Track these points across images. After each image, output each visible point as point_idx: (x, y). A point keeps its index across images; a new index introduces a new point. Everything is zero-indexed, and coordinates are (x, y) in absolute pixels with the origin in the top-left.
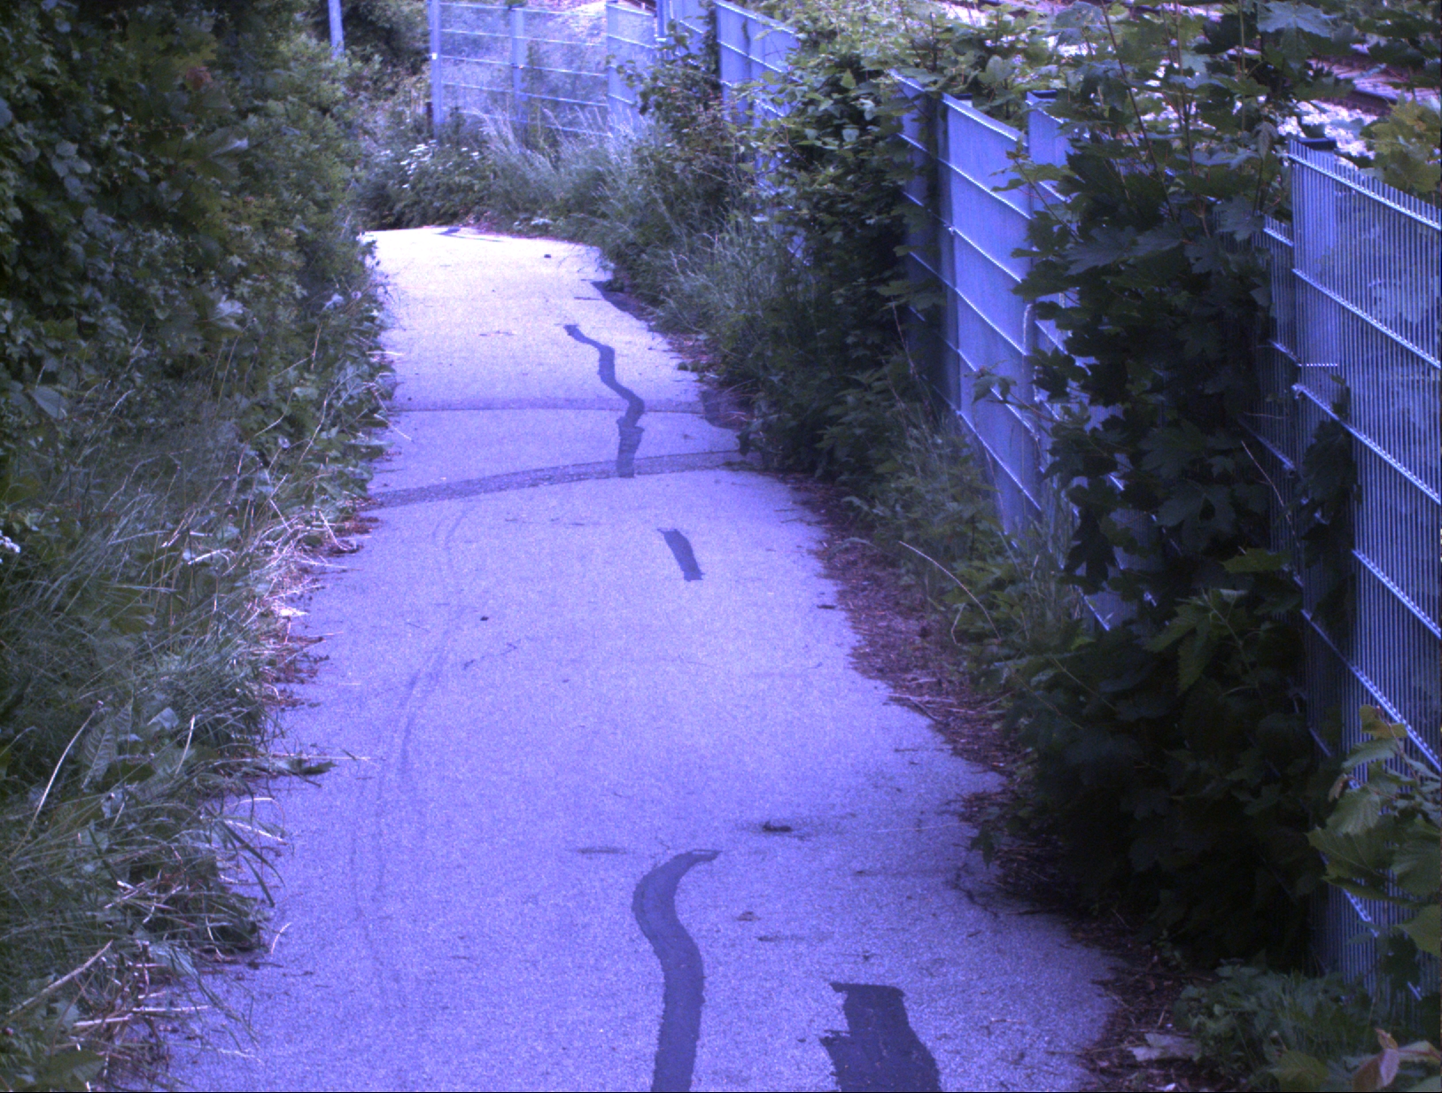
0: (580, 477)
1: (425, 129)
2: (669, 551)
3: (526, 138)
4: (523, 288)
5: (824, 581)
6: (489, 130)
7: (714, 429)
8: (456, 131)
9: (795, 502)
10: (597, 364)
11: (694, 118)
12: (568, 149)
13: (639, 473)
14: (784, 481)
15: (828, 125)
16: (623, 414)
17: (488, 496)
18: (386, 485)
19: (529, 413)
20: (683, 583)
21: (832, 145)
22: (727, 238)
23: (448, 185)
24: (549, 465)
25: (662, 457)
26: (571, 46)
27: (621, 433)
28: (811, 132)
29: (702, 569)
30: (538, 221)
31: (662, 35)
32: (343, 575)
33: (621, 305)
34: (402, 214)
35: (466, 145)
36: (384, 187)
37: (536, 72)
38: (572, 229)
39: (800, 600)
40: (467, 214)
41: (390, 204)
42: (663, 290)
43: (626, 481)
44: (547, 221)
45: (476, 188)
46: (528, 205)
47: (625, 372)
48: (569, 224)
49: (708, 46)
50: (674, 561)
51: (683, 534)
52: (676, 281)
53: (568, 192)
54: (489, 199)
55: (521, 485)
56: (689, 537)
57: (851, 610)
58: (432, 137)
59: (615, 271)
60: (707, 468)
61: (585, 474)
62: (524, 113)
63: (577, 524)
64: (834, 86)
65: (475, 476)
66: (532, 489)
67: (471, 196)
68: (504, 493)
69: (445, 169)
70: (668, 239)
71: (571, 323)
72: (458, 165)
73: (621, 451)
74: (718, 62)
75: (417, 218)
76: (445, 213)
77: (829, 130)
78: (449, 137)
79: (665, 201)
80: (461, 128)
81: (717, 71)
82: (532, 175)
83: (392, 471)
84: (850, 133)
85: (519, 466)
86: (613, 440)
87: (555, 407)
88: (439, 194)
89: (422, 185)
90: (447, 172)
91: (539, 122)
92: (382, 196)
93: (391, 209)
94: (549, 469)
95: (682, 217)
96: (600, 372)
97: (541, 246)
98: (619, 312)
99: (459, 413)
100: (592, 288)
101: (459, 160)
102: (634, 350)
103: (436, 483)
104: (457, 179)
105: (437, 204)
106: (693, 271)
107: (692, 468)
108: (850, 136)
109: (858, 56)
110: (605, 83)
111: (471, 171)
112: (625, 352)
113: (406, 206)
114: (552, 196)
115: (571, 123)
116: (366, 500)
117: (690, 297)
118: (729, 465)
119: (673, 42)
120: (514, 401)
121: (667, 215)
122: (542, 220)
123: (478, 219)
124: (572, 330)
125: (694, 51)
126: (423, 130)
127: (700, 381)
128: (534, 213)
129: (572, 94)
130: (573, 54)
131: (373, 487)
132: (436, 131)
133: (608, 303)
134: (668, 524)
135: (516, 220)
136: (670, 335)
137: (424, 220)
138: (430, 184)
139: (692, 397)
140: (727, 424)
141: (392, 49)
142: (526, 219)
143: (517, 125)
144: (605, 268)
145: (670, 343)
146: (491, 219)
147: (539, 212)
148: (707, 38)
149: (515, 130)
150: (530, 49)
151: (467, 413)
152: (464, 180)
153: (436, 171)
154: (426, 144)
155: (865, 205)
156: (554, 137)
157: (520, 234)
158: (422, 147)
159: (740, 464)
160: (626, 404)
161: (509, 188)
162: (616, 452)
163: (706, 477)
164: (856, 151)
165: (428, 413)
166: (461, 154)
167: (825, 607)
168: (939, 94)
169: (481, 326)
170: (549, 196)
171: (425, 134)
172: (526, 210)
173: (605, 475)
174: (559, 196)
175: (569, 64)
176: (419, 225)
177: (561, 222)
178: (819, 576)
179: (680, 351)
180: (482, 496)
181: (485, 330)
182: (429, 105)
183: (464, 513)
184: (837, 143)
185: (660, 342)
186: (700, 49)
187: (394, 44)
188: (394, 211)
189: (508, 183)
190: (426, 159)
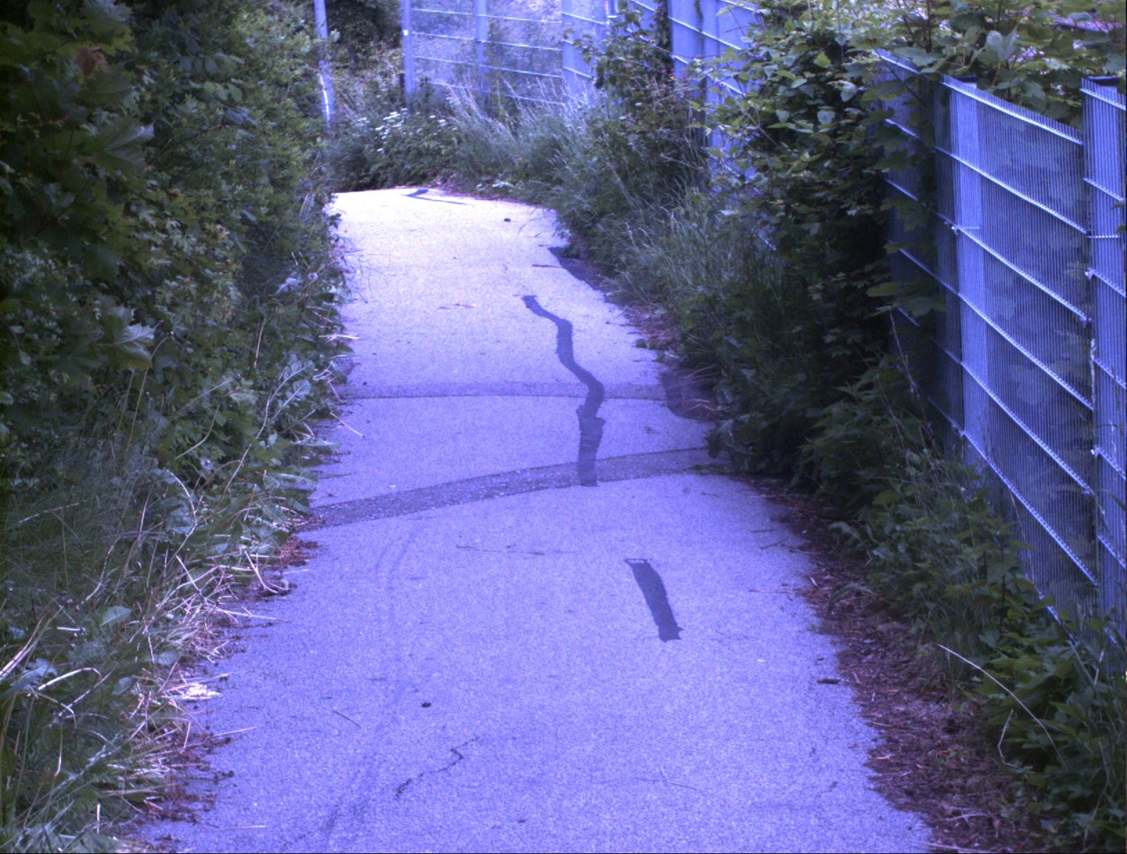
0: (539, 486)
1: (398, 98)
2: (639, 592)
3: (488, 107)
4: (482, 254)
5: (821, 638)
6: (454, 100)
7: (678, 420)
8: (426, 101)
9: (772, 519)
10: (555, 341)
11: (647, 92)
12: (526, 119)
13: (602, 480)
14: (757, 489)
15: (801, 105)
16: (582, 401)
17: (440, 511)
18: (330, 495)
19: (487, 401)
20: (658, 643)
21: (807, 128)
22: (683, 211)
23: (418, 149)
24: (506, 469)
25: (624, 457)
26: (529, 23)
27: (582, 426)
28: (782, 114)
29: (679, 621)
30: (499, 184)
31: (613, 12)
32: (268, 630)
33: (578, 273)
34: (377, 175)
35: (435, 113)
36: (361, 150)
37: (496, 47)
38: (530, 192)
39: (797, 669)
40: (435, 175)
41: (366, 166)
42: (618, 261)
43: (589, 490)
44: (507, 183)
45: (443, 152)
46: (490, 169)
47: (584, 353)
48: (527, 187)
49: (659, 22)
50: (646, 609)
51: (654, 566)
52: (630, 252)
53: (526, 157)
54: (455, 162)
55: (475, 497)
56: (660, 572)
57: (857, 686)
58: (404, 105)
59: (570, 239)
60: (673, 471)
61: (544, 481)
62: (486, 84)
63: (536, 554)
64: (806, 64)
65: (426, 482)
66: (486, 502)
67: (438, 160)
68: (456, 507)
69: (415, 135)
70: (622, 209)
71: (529, 294)
72: (427, 131)
73: (582, 450)
74: (669, 37)
75: (390, 179)
76: (415, 175)
77: (802, 111)
78: (419, 106)
79: (619, 171)
80: (431, 98)
81: (668, 45)
82: (493, 142)
83: (339, 476)
84: (826, 115)
85: (474, 470)
86: (573, 436)
87: (513, 393)
88: (410, 157)
89: (395, 150)
90: (417, 138)
91: (498, 93)
92: (359, 159)
93: (368, 170)
94: (505, 474)
95: (636, 189)
96: (558, 351)
97: (501, 209)
98: (576, 281)
99: (414, 400)
100: (549, 253)
101: (428, 126)
102: (591, 324)
103: (384, 492)
104: (426, 144)
105: (408, 167)
106: (649, 243)
107: (657, 471)
108: (825, 118)
109: (832, 33)
110: (560, 56)
111: (439, 136)
112: (583, 327)
113: (381, 168)
114: (511, 161)
115: (529, 94)
116: (306, 516)
117: (646, 268)
118: (698, 469)
119: (623, 20)
120: (470, 387)
121: (622, 186)
122: (502, 183)
123: (444, 181)
124: (530, 302)
125: (645, 26)
126: (396, 99)
127: (660, 360)
128: (496, 176)
129: (529, 67)
130: (531, 29)
131: (317, 500)
132: (408, 101)
133: (565, 271)
134: (635, 553)
135: (479, 182)
136: (627, 307)
137: (397, 180)
138: (401, 148)
139: (652, 381)
140: (691, 414)
141: (378, 26)
142: (488, 182)
143: (479, 95)
144: (562, 236)
145: (627, 316)
146: (457, 180)
147: (500, 175)
148: (658, 14)
149: (477, 100)
150: (492, 26)
151: (422, 400)
152: (432, 145)
153: (407, 137)
154: (399, 111)
155: (844, 193)
156: (514, 106)
157: (482, 196)
158: (395, 114)
159: (707, 467)
160: (585, 389)
161: (473, 153)
162: (576, 451)
163: (674, 483)
164: (833, 134)
165: (381, 400)
166: (430, 121)
167: (827, 681)
168: (938, 77)
169: (442, 297)
170: (509, 161)
171: (398, 103)
172: (488, 173)
173: (564, 483)
174: (518, 160)
175: (527, 39)
176: (391, 186)
177: (520, 186)
178: (812, 629)
179: (636, 326)
180: (434, 512)
181: (445, 301)
182: (402, 77)
183: (412, 535)
184: (811, 125)
185: (617, 314)
186: (651, 26)
187: (380, 22)
188: (370, 173)
189: (471, 148)
190: (398, 125)
